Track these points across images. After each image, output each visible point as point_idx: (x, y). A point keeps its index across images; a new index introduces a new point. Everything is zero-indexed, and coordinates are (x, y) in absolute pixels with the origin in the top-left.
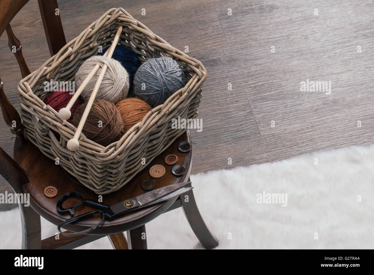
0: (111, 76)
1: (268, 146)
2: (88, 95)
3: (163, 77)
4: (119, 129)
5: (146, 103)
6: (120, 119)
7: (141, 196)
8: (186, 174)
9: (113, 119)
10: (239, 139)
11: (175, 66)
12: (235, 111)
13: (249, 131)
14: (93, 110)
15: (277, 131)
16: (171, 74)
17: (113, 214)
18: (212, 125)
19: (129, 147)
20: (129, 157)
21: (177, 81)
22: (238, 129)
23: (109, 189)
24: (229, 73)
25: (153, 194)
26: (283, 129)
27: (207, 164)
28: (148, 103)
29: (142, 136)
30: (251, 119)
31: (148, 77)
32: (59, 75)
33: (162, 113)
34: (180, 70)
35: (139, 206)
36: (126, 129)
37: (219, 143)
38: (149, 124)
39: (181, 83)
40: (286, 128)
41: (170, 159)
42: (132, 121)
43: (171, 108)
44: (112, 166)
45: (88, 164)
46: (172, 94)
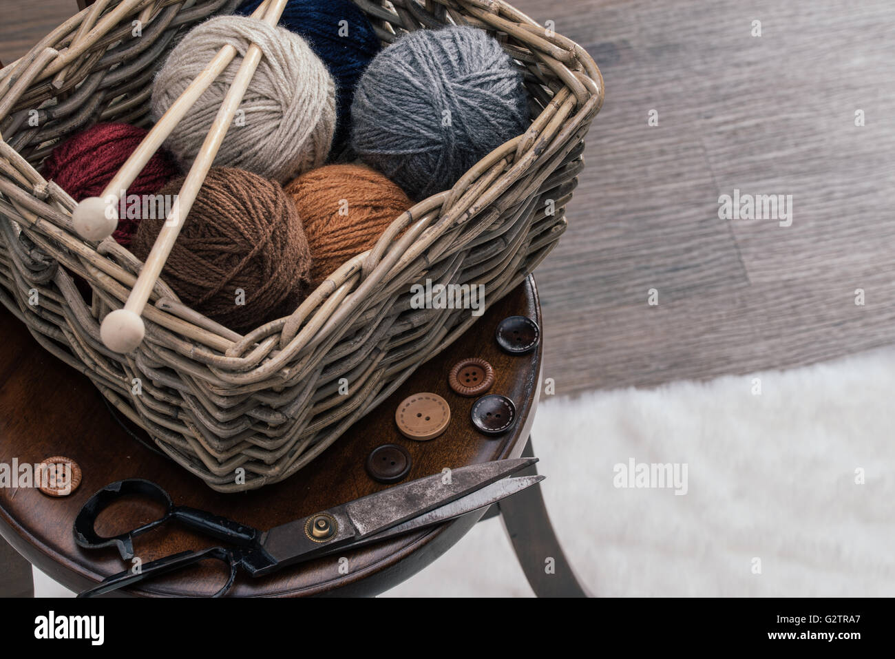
0: (273, 86)
1: (770, 318)
2: (192, 148)
3: (453, 95)
4: (294, 273)
5: (391, 185)
6: (298, 237)
7: (366, 502)
8: (521, 429)
9: (273, 238)
10: (681, 294)
11: (495, 58)
12: (672, 205)
13: (711, 268)
14: (205, 203)
15: (801, 271)
16: (481, 85)
17: (266, 561)
18: (598, 247)
19: (327, 339)
20: (327, 368)
21: (501, 112)
22: (679, 262)
23: (257, 475)
24: (656, 88)
25: (406, 496)
26: (819, 268)
27: (581, 370)
28: (399, 185)
29: (376, 299)
30: (718, 233)
31: (401, 94)
32: (98, 77)
33: (446, 222)
34: (513, 72)
35: (358, 538)
36: (318, 273)
37: (620, 305)
38: (398, 259)
39: (513, 117)
40: (827, 262)
41: (467, 375)
42: (342, 244)
43: (478, 204)
44: (266, 400)
45: (185, 389)
46: (481, 154)
